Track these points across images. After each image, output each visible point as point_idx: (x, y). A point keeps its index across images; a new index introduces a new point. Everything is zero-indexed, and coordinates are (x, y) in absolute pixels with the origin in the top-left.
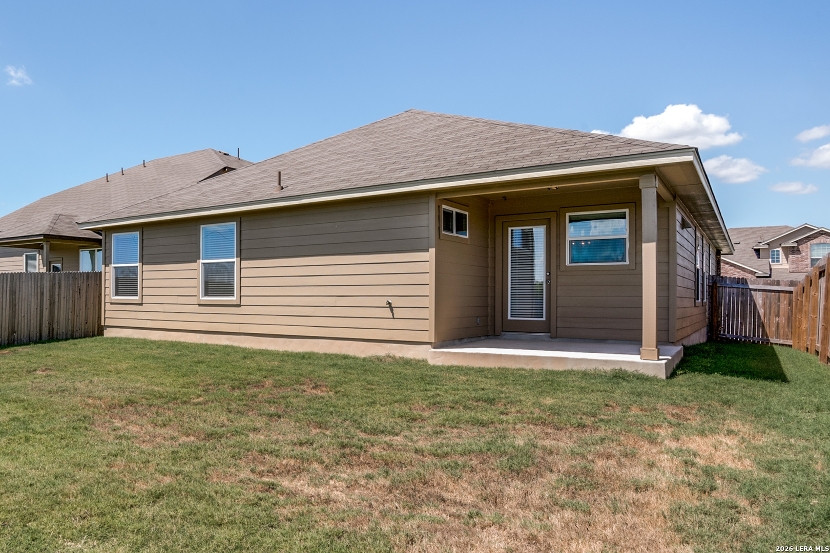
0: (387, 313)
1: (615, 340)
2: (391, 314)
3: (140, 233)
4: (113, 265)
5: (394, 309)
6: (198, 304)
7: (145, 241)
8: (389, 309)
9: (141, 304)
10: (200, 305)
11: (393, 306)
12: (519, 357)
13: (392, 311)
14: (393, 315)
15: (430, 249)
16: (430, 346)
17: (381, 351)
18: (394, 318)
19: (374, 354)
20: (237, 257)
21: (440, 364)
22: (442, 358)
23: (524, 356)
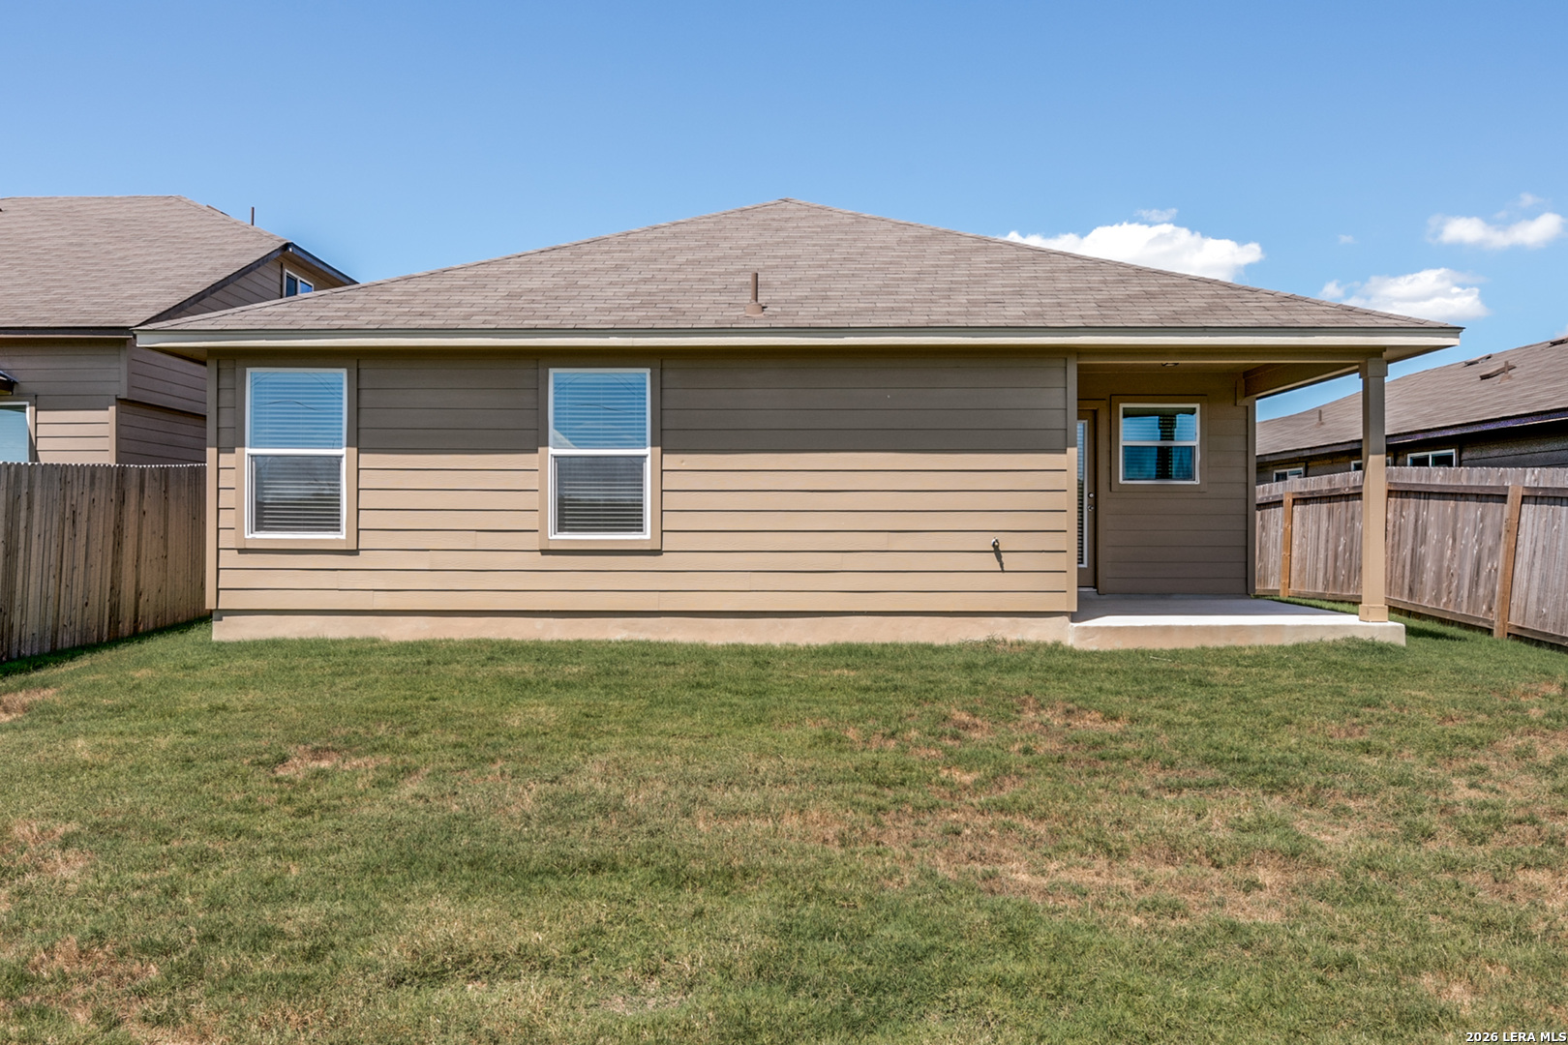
0: (990, 561)
1: (1183, 594)
2: (998, 564)
3: (348, 373)
4: (248, 451)
5: (1002, 554)
6: (541, 551)
7: (365, 396)
8: (993, 554)
9: (355, 552)
10: (544, 552)
11: (1001, 549)
12: (1218, 628)
13: (999, 558)
14: (1002, 565)
15: (1068, 449)
16: (1066, 618)
17: (976, 631)
18: (1003, 571)
19: (964, 638)
20: (652, 445)
21: (1094, 648)
22: (1098, 637)
23: (1225, 627)
